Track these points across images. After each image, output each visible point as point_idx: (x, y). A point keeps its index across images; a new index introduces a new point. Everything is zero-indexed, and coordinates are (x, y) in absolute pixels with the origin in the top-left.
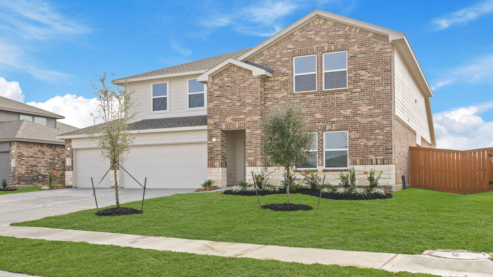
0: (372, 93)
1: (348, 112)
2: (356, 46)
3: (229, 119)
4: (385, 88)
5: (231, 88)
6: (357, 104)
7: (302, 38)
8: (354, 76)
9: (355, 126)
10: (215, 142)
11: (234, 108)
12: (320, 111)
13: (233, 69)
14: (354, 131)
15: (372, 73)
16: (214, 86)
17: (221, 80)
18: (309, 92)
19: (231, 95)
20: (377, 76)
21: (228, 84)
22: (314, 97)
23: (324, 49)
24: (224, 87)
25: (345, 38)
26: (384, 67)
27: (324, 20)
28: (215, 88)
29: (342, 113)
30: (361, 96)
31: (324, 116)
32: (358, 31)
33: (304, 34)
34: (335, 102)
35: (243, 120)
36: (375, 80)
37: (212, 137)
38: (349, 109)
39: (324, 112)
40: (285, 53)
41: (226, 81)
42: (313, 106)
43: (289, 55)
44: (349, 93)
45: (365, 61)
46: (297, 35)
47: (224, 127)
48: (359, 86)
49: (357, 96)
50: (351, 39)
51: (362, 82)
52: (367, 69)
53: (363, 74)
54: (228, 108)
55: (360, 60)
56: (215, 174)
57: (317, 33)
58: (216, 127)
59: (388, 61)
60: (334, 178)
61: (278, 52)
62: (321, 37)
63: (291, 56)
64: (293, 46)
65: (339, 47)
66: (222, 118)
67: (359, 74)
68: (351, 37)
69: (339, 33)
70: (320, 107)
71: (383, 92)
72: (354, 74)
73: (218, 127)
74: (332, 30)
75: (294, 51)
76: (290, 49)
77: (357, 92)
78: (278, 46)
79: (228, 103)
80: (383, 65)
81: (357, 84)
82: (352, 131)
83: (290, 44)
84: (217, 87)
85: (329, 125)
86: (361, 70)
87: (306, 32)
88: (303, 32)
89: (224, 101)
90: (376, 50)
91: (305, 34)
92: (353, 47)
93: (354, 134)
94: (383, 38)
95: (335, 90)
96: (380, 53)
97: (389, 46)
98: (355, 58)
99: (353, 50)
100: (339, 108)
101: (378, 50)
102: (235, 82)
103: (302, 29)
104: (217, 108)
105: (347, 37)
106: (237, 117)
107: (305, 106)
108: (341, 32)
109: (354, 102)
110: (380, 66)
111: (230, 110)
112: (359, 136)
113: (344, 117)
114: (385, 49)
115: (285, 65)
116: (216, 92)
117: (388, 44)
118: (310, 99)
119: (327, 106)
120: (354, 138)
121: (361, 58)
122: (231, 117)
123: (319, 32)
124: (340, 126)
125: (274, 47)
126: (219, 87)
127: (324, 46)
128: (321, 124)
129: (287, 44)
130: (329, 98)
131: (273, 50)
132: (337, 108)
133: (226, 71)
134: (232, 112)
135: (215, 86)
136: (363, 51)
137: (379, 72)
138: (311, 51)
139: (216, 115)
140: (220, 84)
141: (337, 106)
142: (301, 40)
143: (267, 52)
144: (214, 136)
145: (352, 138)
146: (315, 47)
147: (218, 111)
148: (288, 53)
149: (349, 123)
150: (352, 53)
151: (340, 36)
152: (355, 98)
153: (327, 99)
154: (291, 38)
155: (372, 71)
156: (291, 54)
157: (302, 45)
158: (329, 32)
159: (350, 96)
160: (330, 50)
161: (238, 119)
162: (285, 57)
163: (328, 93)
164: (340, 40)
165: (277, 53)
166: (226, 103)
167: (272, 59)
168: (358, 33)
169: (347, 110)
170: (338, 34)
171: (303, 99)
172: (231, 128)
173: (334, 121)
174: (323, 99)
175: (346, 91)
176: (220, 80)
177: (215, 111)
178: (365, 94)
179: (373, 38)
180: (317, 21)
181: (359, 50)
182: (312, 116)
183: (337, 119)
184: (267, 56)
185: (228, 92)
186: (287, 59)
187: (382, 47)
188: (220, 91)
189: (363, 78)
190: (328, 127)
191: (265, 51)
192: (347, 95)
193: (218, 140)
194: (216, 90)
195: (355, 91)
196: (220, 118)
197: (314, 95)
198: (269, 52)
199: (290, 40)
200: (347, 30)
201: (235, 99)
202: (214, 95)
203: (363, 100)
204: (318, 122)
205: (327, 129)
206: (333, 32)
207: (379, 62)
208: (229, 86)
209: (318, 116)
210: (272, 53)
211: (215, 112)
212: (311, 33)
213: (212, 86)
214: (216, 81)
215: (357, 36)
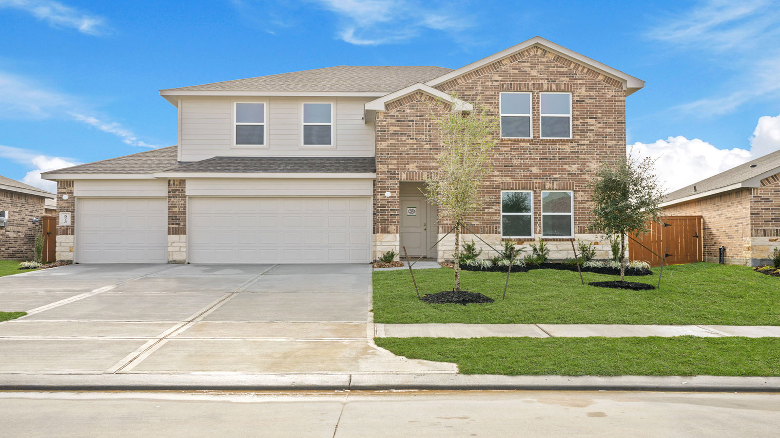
0: (603, 147)
1: (574, 168)
2: (584, 89)
3: (412, 167)
4: (618, 142)
5: (417, 124)
6: (585, 159)
7: (513, 69)
8: (581, 124)
9: (583, 185)
10: (390, 197)
11: (421, 151)
12: (537, 164)
13: (419, 98)
14: (582, 191)
15: (604, 123)
16: (388, 119)
17: (401, 111)
18: (524, 139)
19: (416, 134)
20: (609, 128)
21: (412, 118)
22: (529, 145)
23: (543, 87)
24: (404, 121)
25: (570, 77)
26: (618, 118)
27: (542, 51)
28: (390, 122)
29: (566, 169)
30: (589, 150)
31: (543, 171)
32: (585, 70)
33: (515, 64)
34: (556, 154)
35: (434, 169)
36: (606, 132)
37: (384, 189)
38: (574, 164)
39: (543, 166)
40: (488, 85)
41: (407, 113)
42: (529, 157)
43: (495, 88)
44: (574, 144)
45: (595, 108)
46: (506, 64)
47: (404, 177)
48: (588, 137)
49: (585, 149)
50: (577, 79)
51: (590, 133)
52: (596, 118)
53: (592, 124)
54: (412, 150)
55: (588, 106)
56: (389, 243)
57: (533, 66)
58: (391, 177)
59: (622, 111)
60: (556, 249)
61: (479, 83)
62: (538, 72)
63: (498, 91)
64: (501, 78)
65: (562, 87)
66: (401, 164)
67: (587, 123)
68: (577, 77)
69: (562, 70)
70: (537, 159)
71: (616, 147)
72: (580, 123)
73: (395, 177)
74: (552, 65)
75: (503, 85)
76: (497, 81)
77: (584, 145)
78: (480, 75)
79: (411, 144)
80: (616, 116)
81: (584, 135)
82: (579, 191)
83: (496, 75)
84: (394, 121)
85: (550, 183)
86: (590, 118)
87: (518, 62)
88: (514, 61)
89: (405, 141)
90: (608, 96)
91: (517, 64)
92: (580, 89)
93: (582, 196)
94: (615, 83)
95: (558, 140)
96: (612, 101)
97: (623, 94)
98: (582, 103)
99: (580, 93)
100: (562, 162)
101: (610, 97)
102: (423, 116)
103: (513, 57)
104: (393, 149)
105: (572, 76)
106: (425, 164)
107: (516, 156)
108: (565, 70)
109: (581, 157)
110: (612, 116)
111: (414, 154)
112: (588, 198)
113: (568, 174)
114: (618, 96)
115: (489, 100)
116: (392, 127)
117: (621, 91)
118: (524, 148)
119: (547, 159)
120: (582, 201)
121: (590, 103)
122: (416, 164)
123: (537, 64)
124: (564, 185)
125: (473, 75)
126: (397, 121)
127: (542, 84)
128: (539, 180)
129: (491, 73)
130: (549, 149)
131: (471, 79)
132: (560, 162)
133: (408, 99)
134: (417, 156)
135: (390, 119)
136: (592, 96)
137: (611, 123)
138: (525, 88)
139: (391, 159)
140: (399, 117)
141: (560, 159)
142: (512, 71)
143: (463, 81)
144: (388, 189)
145: (579, 201)
146: (531, 84)
147: (394, 154)
148: (494, 86)
149: (575, 181)
150: (578, 96)
151: (563, 74)
152: (582, 152)
153: (546, 149)
154: (498, 68)
155: (603, 121)
156: (498, 88)
157: (513, 79)
158: (549, 67)
159: (576, 148)
160: (550, 90)
161: (426, 166)
162: (489, 91)
163: (548, 142)
164: (563, 79)
165: (477, 83)
166: (408, 144)
167: (470, 90)
168: (586, 74)
169: (572, 166)
170: (560, 70)
171: (514, 147)
172: (416, 180)
173: (557, 178)
174: (542, 149)
175: (571, 142)
176: (398, 111)
177: (390, 153)
178: (594, 147)
179: (604, 81)
180: (533, 52)
181: (587, 93)
182: (526, 170)
183: (559, 175)
184: (462, 85)
185: (411, 129)
186: (492, 93)
187: (614, 94)
188: (398, 126)
189: (592, 128)
190: (548, 185)
191: (461, 79)
192: (573, 147)
193: (395, 195)
194: (392, 124)
195: (582, 143)
196: (398, 164)
197: (529, 143)
198: (466, 81)
199: (496, 69)
200: (573, 67)
201: (422, 140)
202: (388, 131)
203: (593, 154)
204: (535, 179)
205: (546, 187)
206: (554, 67)
207: (611, 111)
208: (413, 121)
209: (535, 170)
210: (470, 83)
211: (389, 155)
212: (526, 64)
213: (386, 119)
214: (393, 112)
215: (585, 77)
